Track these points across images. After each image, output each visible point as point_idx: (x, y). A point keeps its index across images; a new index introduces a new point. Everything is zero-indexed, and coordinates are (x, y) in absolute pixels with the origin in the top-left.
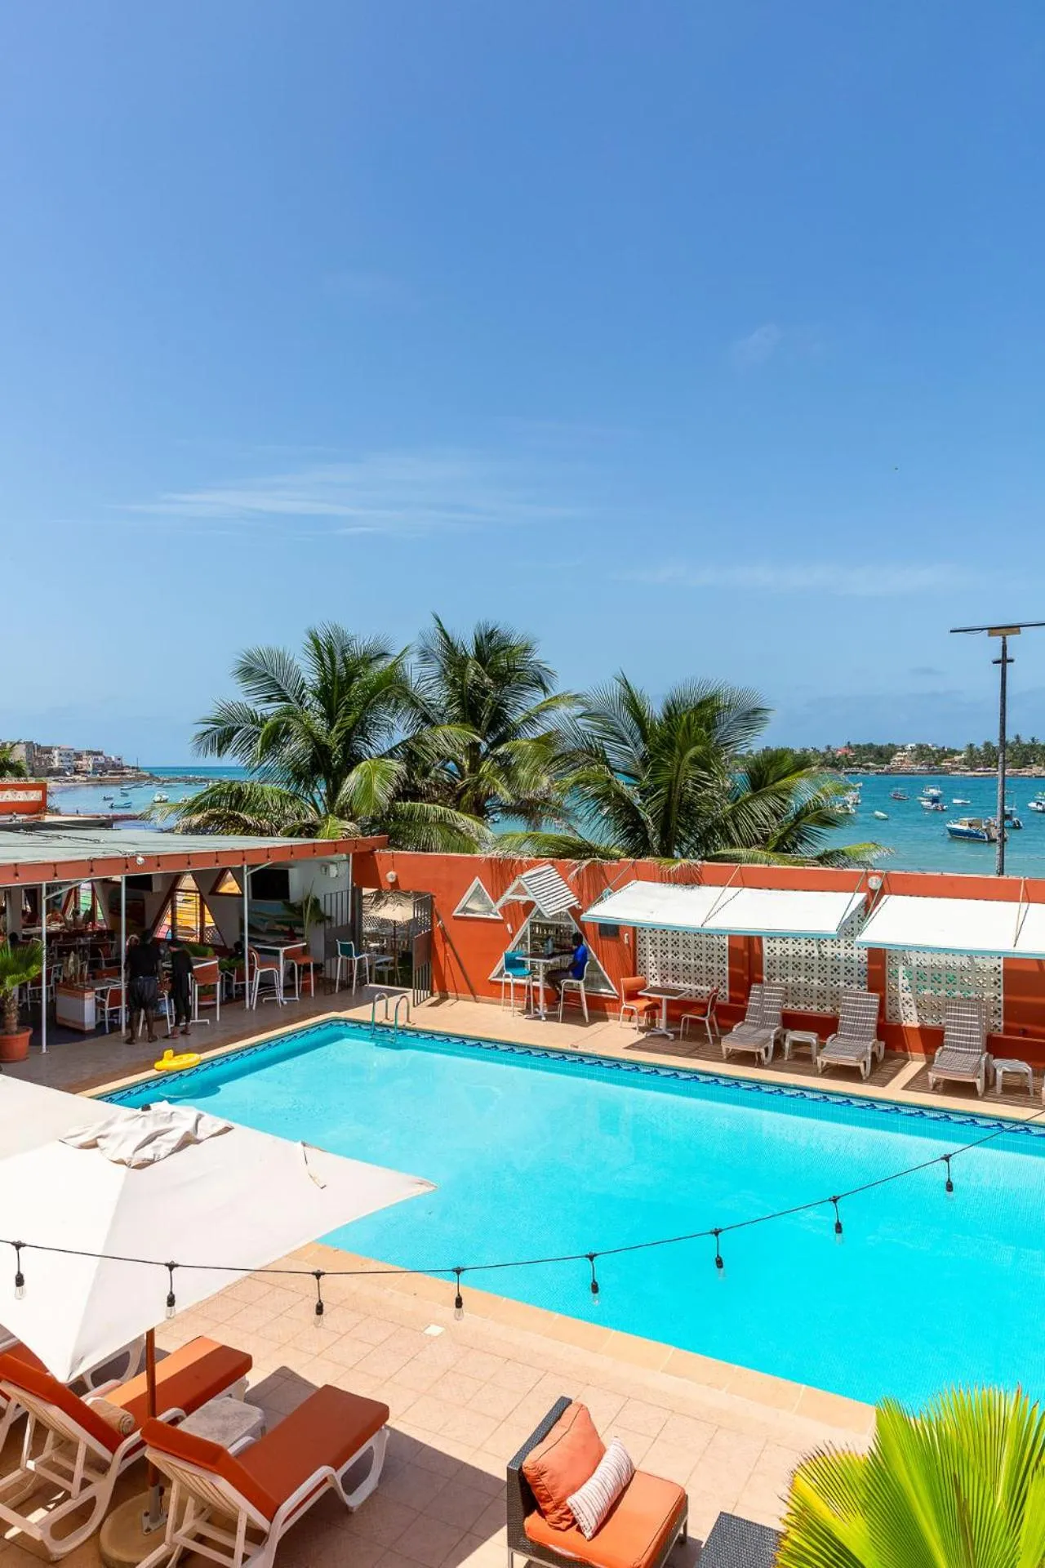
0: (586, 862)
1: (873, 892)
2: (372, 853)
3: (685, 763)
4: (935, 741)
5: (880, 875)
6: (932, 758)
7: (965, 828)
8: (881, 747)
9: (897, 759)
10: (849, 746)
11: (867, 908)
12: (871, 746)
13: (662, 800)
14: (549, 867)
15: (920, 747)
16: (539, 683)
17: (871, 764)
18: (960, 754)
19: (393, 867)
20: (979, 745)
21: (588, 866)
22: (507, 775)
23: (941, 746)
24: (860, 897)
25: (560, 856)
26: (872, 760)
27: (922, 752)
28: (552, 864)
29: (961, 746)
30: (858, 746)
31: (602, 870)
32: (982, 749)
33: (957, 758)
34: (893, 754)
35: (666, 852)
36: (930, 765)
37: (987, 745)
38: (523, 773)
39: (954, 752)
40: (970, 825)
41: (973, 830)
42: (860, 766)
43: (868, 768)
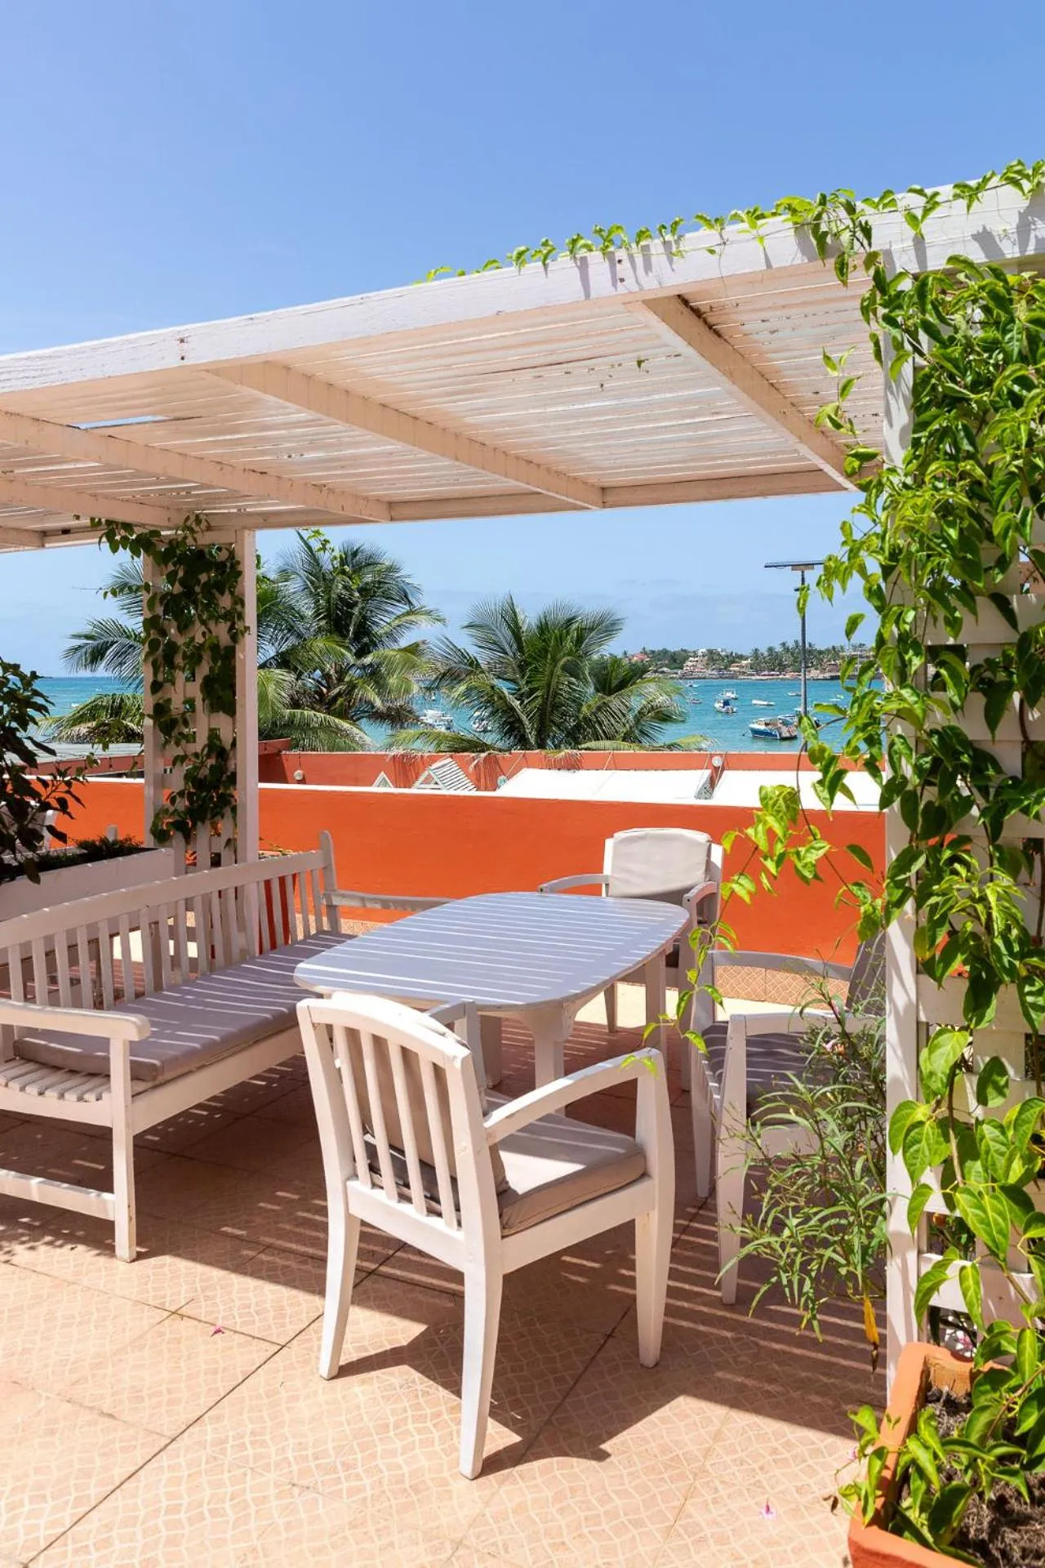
0: (483, 755)
1: (716, 769)
2: (278, 754)
3: (558, 671)
4: (723, 647)
5: (721, 755)
6: (721, 662)
7: (762, 727)
8: (674, 653)
9: (690, 664)
10: (644, 652)
11: (712, 782)
12: (665, 652)
13: (539, 700)
14: (450, 760)
15: (711, 652)
16: (405, 598)
17: (665, 669)
18: (746, 659)
19: (300, 766)
20: (764, 650)
21: (485, 758)
22: (377, 682)
23: (729, 651)
24: (707, 773)
25: (456, 751)
26: (666, 666)
27: (712, 657)
28: (451, 757)
29: (747, 652)
30: (653, 652)
31: (497, 762)
32: (766, 654)
33: (744, 663)
34: (686, 659)
35: (541, 745)
36: (720, 670)
37: (770, 650)
38: (393, 681)
39: (741, 657)
40: (767, 724)
41: (768, 729)
42: (655, 672)
43: (663, 672)
